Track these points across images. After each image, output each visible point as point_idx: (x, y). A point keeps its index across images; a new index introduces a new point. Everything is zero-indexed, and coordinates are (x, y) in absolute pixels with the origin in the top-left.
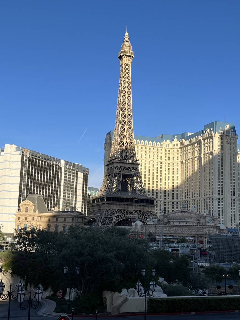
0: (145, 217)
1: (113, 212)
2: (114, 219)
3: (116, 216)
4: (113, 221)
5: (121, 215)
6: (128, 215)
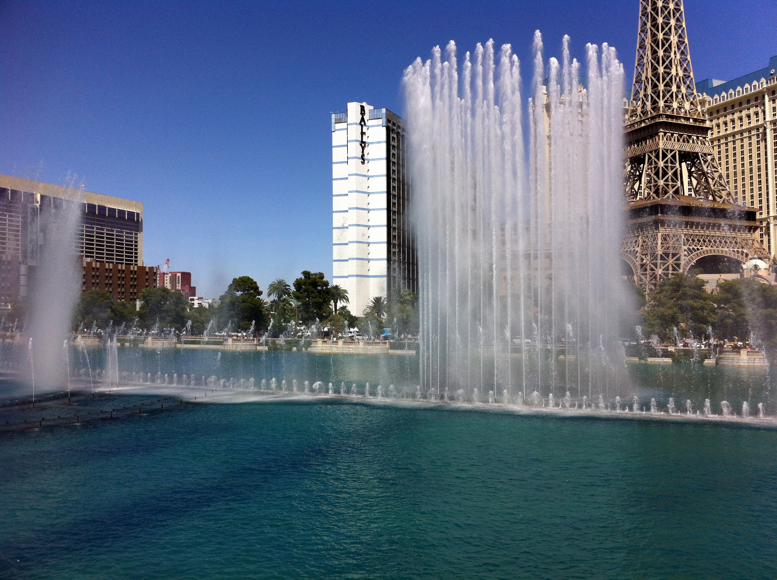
0: (742, 253)
1: (677, 240)
2: (683, 258)
3: (686, 251)
4: (683, 262)
5: (696, 248)
6: (709, 248)
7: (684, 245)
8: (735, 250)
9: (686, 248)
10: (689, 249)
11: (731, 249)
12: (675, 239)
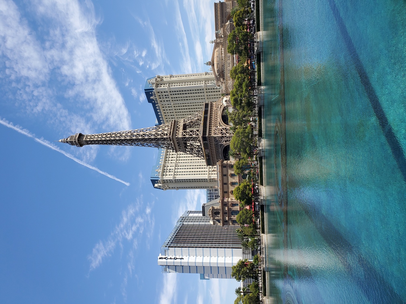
0: (220, 107)
1: (216, 129)
2: (222, 127)
3: (220, 126)
4: (224, 127)
5: (219, 123)
6: (219, 118)
7: (217, 127)
11: (219, 111)
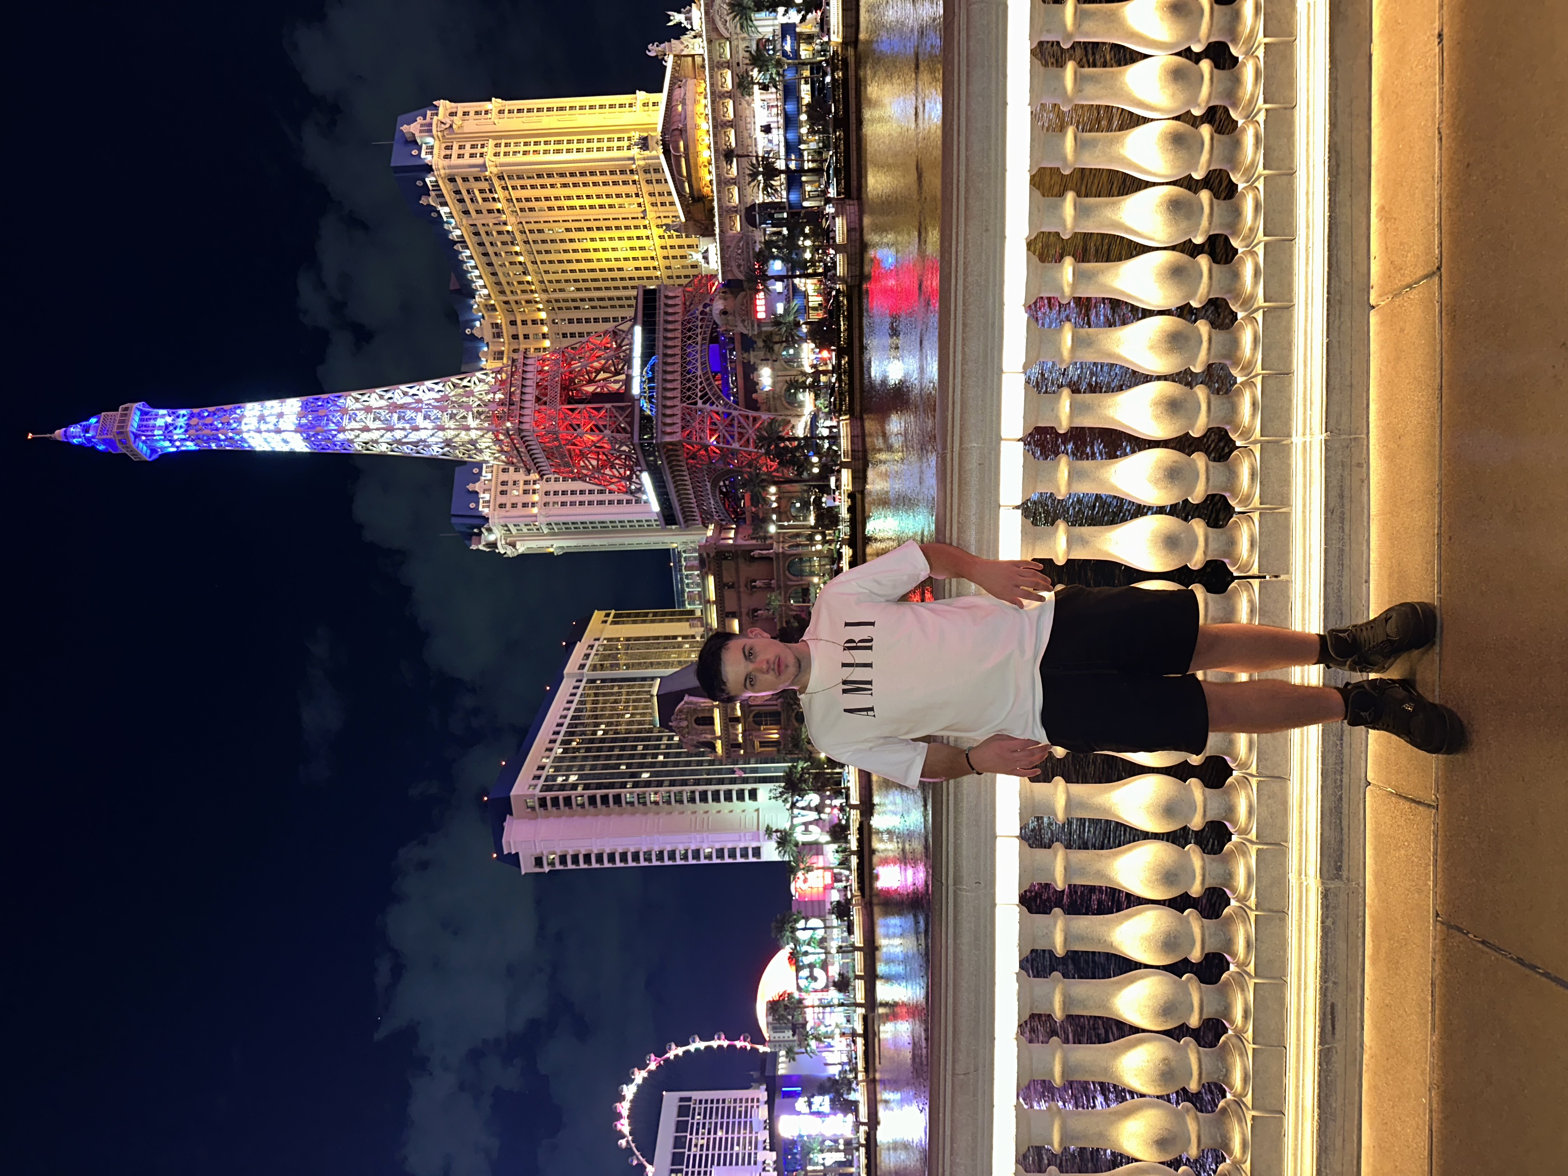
2: (714, 408)
3: (704, 403)
4: (721, 409)
5: (700, 387)
6: (699, 364)
7: (696, 403)
8: (700, 324)
9: (700, 402)
10: (701, 398)
11: (699, 330)
12: (688, 418)
